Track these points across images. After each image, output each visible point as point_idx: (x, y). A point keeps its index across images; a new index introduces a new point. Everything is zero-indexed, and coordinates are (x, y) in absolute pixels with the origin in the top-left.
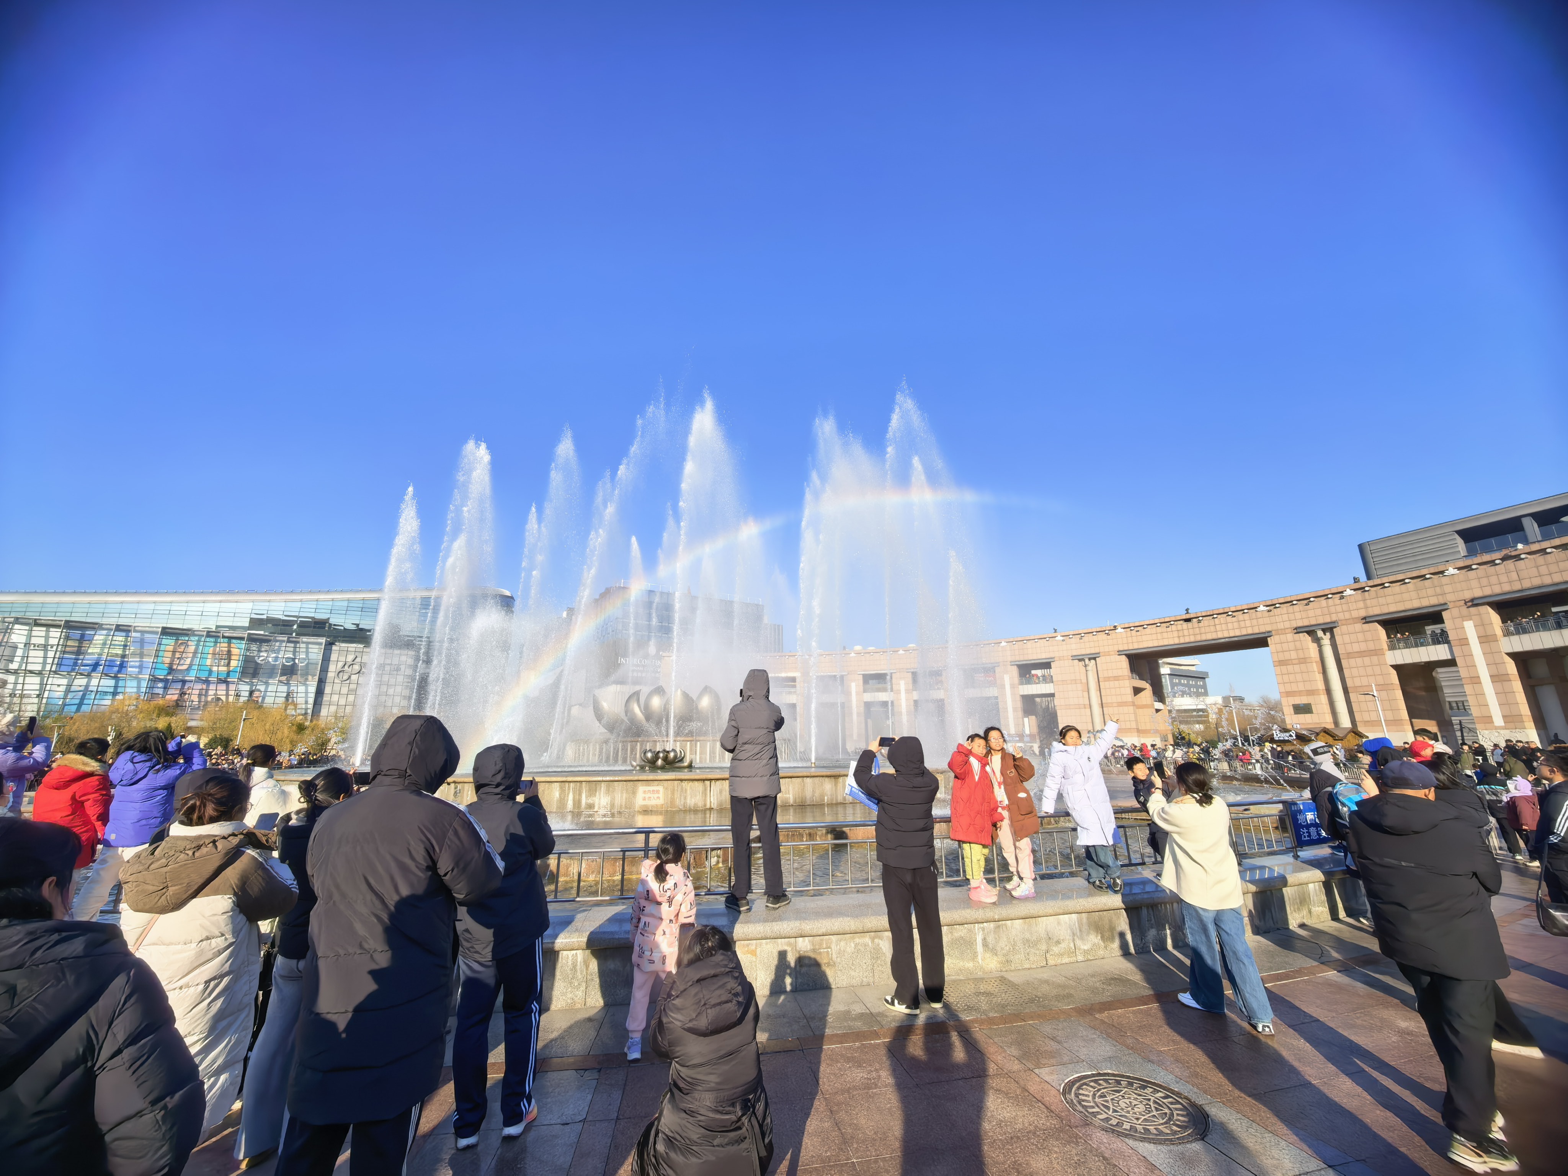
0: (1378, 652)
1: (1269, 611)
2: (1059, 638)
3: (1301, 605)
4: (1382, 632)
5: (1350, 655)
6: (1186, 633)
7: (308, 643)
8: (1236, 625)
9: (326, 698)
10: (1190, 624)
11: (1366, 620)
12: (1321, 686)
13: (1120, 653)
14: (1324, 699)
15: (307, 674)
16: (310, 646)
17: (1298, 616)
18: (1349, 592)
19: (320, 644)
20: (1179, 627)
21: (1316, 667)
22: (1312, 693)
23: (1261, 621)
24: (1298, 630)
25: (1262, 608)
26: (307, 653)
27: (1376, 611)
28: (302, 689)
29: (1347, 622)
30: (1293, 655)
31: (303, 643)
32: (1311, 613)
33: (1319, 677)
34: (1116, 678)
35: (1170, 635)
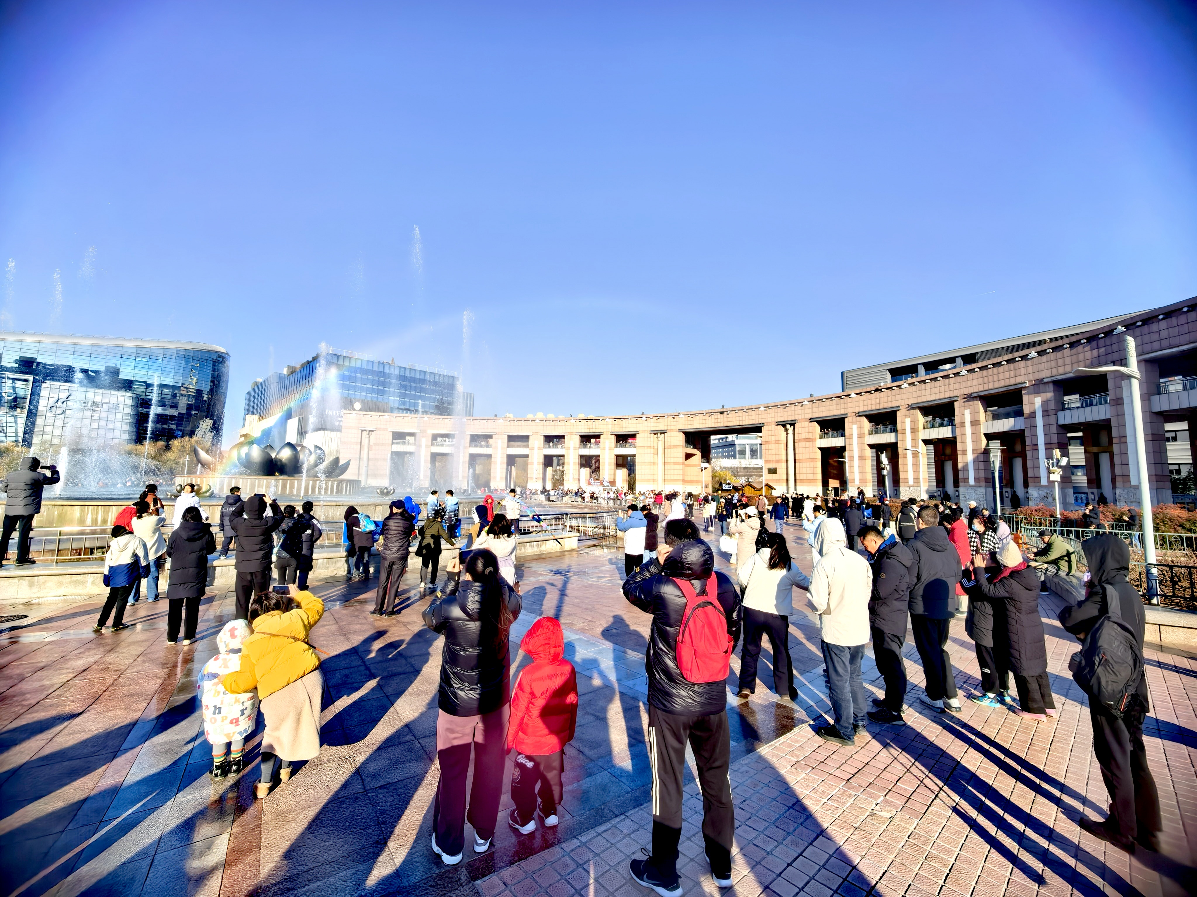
0: (812, 440)
1: (765, 410)
2: (644, 418)
3: (781, 409)
4: (817, 427)
5: (800, 440)
6: (719, 420)
7: (14, 379)
8: (747, 418)
9: (38, 429)
10: (722, 415)
11: (811, 420)
12: (784, 458)
13: (680, 431)
14: (784, 465)
16: (16, 382)
17: (779, 414)
18: (806, 403)
19: (28, 381)
20: (716, 417)
21: (783, 446)
22: (778, 461)
23: (760, 416)
24: (778, 424)
25: (762, 408)
26: (14, 387)
27: (816, 415)
28: (10, 419)
29: (803, 420)
30: (773, 438)
31: (9, 378)
32: (786, 414)
33: (784, 452)
34: (675, 447)
35: (710, 421)
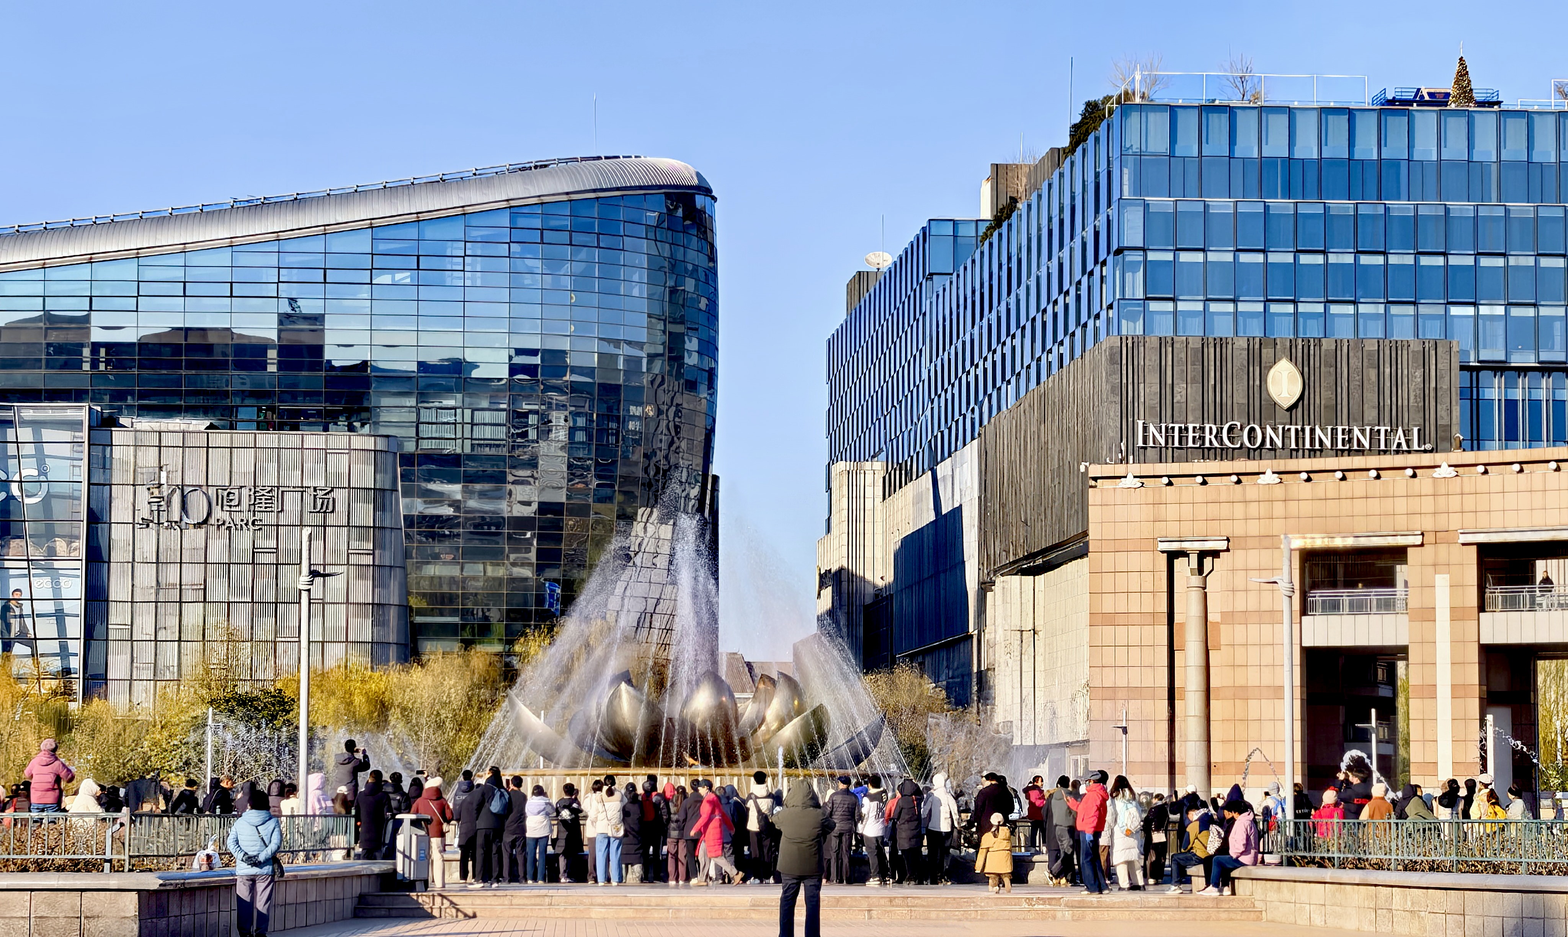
7: (37, 425)
9: (118, 616)
15: (50, 535)
16: (47, 434)
19: (74, 425)
26: (41, 459)
28: (42, 586)
31: (25, 423)
